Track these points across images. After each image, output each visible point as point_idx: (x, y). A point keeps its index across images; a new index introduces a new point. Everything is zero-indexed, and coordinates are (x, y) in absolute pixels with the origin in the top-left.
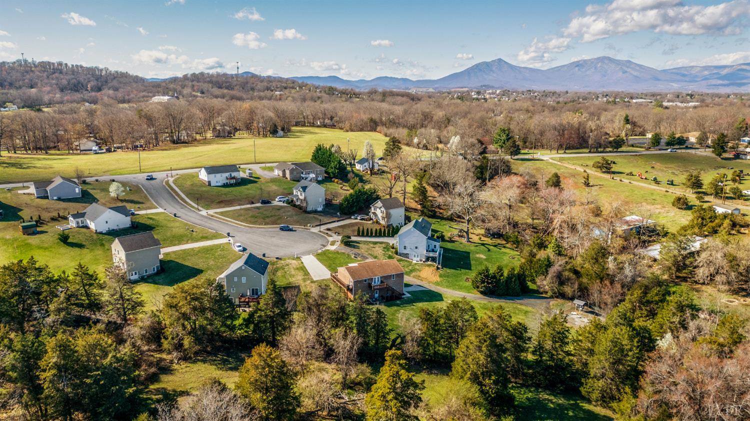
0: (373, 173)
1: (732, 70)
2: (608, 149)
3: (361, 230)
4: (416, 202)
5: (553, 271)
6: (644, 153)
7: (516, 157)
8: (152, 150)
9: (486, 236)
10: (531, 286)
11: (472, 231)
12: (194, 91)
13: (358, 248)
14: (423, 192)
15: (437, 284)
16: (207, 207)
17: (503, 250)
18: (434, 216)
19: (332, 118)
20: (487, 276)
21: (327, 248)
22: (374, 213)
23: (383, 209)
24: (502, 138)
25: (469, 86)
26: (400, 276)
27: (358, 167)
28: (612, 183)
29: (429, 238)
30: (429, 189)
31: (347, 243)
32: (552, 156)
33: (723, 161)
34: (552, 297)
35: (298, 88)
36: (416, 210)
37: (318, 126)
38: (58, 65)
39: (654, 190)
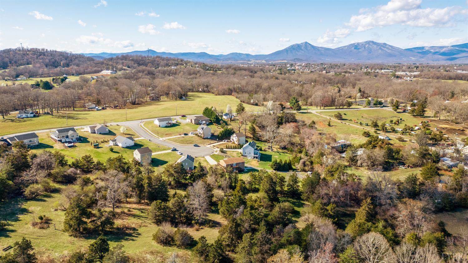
0: (231, 120)
1: (447, 49)
2: (345, 107)
3: (227, 146)
4: (251, 134)
5: (302, 161)
6: (362, 109)
7: (299, 111)
8: (124, 108)
9: (280, 149)
10: (294, 167)
11: (274, 146)
12: (123, 66)
13: (226, 153)
14: (253, 130)
15: (258, 167)
16: (162, 137)
17: (286, 154)
18: (258, 140)
19: (207, 87)
20: (276, 163)
21: (214, 153)
22: (232, 139)
23: (236, 137)
24: (294, 102)
25: (287, 59)
26: (243, 163)
27: (224, 117)
28: (341, 125)
29: (255, 149)
30: (257, 128)
31: (222, 151)
32: (317, 111)
33: (398, 113)
34: (301, 171)
35: (184, 65)
36: (250, 138)
37: (201, 92)
38: (42, 50)
39: (358, 128)
